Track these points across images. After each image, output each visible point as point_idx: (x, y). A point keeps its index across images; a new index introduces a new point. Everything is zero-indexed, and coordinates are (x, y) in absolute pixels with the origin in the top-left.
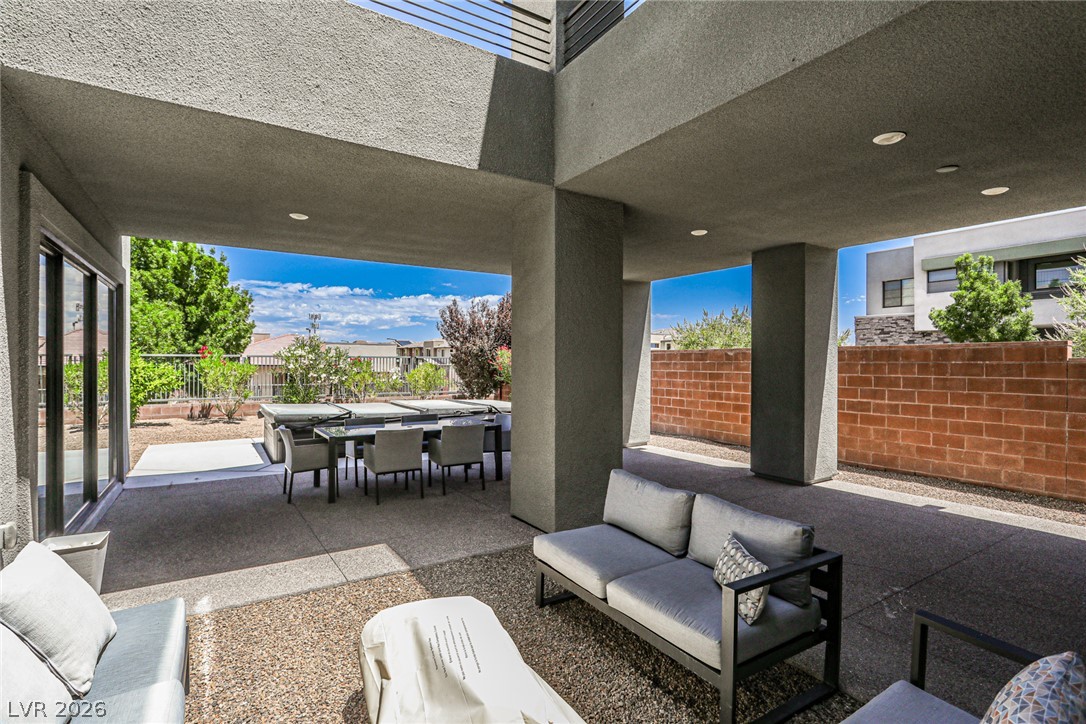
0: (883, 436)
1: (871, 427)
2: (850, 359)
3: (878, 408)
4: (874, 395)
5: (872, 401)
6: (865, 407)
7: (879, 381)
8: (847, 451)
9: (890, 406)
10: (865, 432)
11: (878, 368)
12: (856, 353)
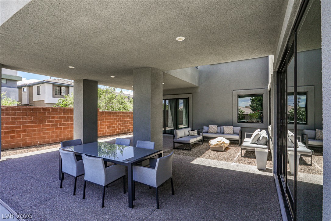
0: (69, 132)
1: (66, 130)
2: (60, 111)
3: (68, 124)
4: (67, 121)
5: (66, 123)
6: (64, 125)
7: (68, 117)
8: (59, 139)
9: (71, 123)
10: (64, 132)
11: (68, 114)
12: (62, 109)
